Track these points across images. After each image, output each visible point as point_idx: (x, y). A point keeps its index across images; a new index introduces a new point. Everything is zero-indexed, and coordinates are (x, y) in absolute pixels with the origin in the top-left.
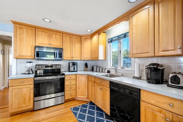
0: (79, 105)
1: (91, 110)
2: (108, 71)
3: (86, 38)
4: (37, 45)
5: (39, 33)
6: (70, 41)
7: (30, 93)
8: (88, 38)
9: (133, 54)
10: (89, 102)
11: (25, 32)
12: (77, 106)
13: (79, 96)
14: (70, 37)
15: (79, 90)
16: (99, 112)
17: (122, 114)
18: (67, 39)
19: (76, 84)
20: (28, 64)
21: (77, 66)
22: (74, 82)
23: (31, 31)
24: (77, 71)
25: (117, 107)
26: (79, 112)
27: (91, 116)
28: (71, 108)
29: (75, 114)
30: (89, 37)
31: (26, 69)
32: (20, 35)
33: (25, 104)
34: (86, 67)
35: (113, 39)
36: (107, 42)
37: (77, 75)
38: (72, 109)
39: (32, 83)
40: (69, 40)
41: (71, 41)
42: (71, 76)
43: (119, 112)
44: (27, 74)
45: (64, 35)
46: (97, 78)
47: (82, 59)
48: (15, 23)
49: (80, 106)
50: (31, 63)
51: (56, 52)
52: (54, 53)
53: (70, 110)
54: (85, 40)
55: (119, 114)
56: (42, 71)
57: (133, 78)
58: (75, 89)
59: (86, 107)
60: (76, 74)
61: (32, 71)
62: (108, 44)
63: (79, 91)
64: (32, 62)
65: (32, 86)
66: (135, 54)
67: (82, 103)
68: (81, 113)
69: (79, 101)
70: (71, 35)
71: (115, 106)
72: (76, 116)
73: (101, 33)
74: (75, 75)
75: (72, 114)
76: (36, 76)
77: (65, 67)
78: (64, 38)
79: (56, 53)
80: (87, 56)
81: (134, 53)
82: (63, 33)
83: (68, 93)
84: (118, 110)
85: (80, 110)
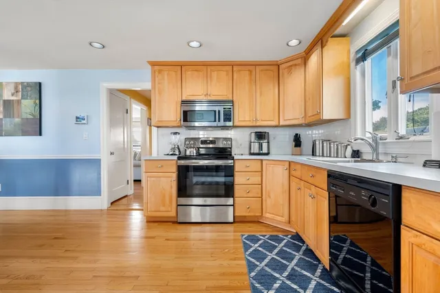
0: (264, 234)
1: (288, 250)
2: (354, 151)
3: (291, 66)
4: (184, 99)
5: (189, 74)
6: (251, 80)
7: (171, 187)
8: (296, 65)
9: (411, 78)
10: (293, 234)
11: (166, 77)
12: (258, 234)
13: (268, 215)
14: (250, 71)
15: (268, 200)
16: (307, 259)
17: (381, 285)
18: (243, 77)
19: (262, 184)
20: (173, 137)
21: (268, 142)
22: (257, 179)
23: (174, 73)
24: (268, 154)
25: (374, 263)
26: (257, 245)
27: (281, 260)
28: (243, 235)
29: (247, 247)
30: (299, 61)
31: (171, 146)
32: (159, 83)
33: (164, 206)
34: (296, 146)
35: (370, 48)
36: (353, 64)
37: (264, 162)
38: (244, 237)
39: (174, 169)
40: (247, 78)
41: (253, 81)
42: (248, 163)
43: (372, 278)
44: (172, 155)
45: (234, 69)
46: (306, 167)
47: (281, 124)
48: (153, 64)
49: (264, 236)
50: (178, 136)
51: (217, 109)
52: (215, 111)
53: (240, 238)
54: (290, 72)
55: (372, 283)
56: (195, 152)
57: (424, 166)
58: (260, 196)
59: (279, 240)
60: (262, 160)
61: (180, 152)
62: (356, 68)
63: (268, 203)
64: (179, 133)
65: (174, 176)
66: (418, 76)
67: (272, 232)
68: (260, 249)
69: (268, 226)
70: (251, 67)
71: (369, 259)
72: (246, 250)
73: (327, 42)
74: (260, 162)
75: (242, 245)
76: (179, 158)
77: (241, 145)
78: (235, 77)
79: (219, 111)
80: (293, 113)
81: (414, 74)
82: (232, 65)
83: (242, 202)
84: (372, 272)
85: (260, 242)
